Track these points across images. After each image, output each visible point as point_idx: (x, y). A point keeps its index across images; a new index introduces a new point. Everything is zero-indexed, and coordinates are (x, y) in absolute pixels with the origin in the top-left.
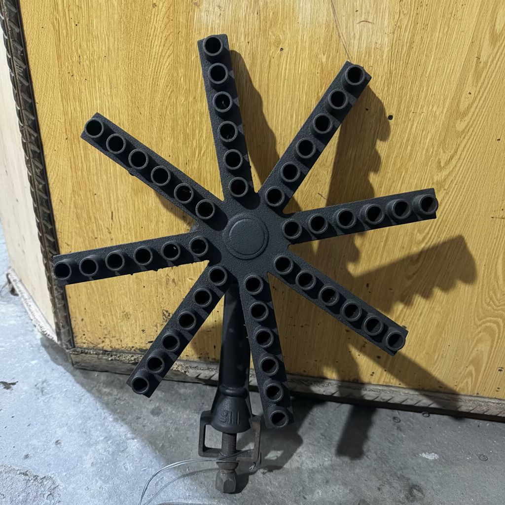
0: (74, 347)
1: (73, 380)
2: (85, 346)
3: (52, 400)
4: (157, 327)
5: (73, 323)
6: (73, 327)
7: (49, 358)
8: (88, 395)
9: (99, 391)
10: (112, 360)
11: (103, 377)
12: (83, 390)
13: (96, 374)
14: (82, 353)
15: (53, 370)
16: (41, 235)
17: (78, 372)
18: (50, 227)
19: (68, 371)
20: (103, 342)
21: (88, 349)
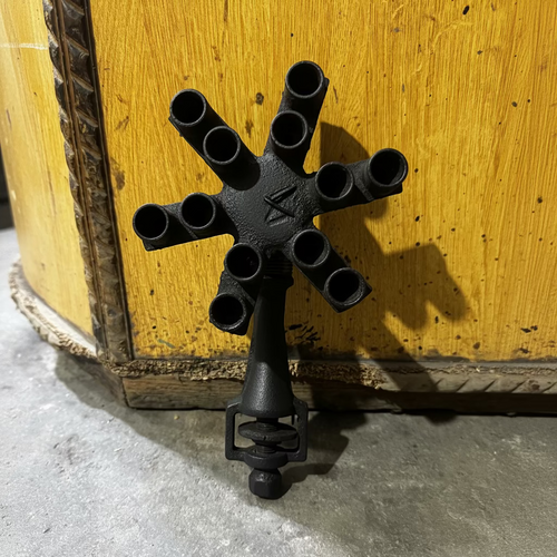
0: (133, 358)
1: (131, 431)
2: (155, 353)
3: (92, 472)
4: (310, 292)
5: (131, 301)
6: (131, 310)
7: (74, 398)
8: (169, 453)
9: (191, 445)
10: (209, 380)
11: (191, 418)
12: (156, 445)
13: (175, 415)
14: (147, 371)
15: (86, 416)
16: (61, 81)
17: (137, 416)
18: (83, 53)
19: (117, 416)
20: (194, 339)
21: (162, 359)
